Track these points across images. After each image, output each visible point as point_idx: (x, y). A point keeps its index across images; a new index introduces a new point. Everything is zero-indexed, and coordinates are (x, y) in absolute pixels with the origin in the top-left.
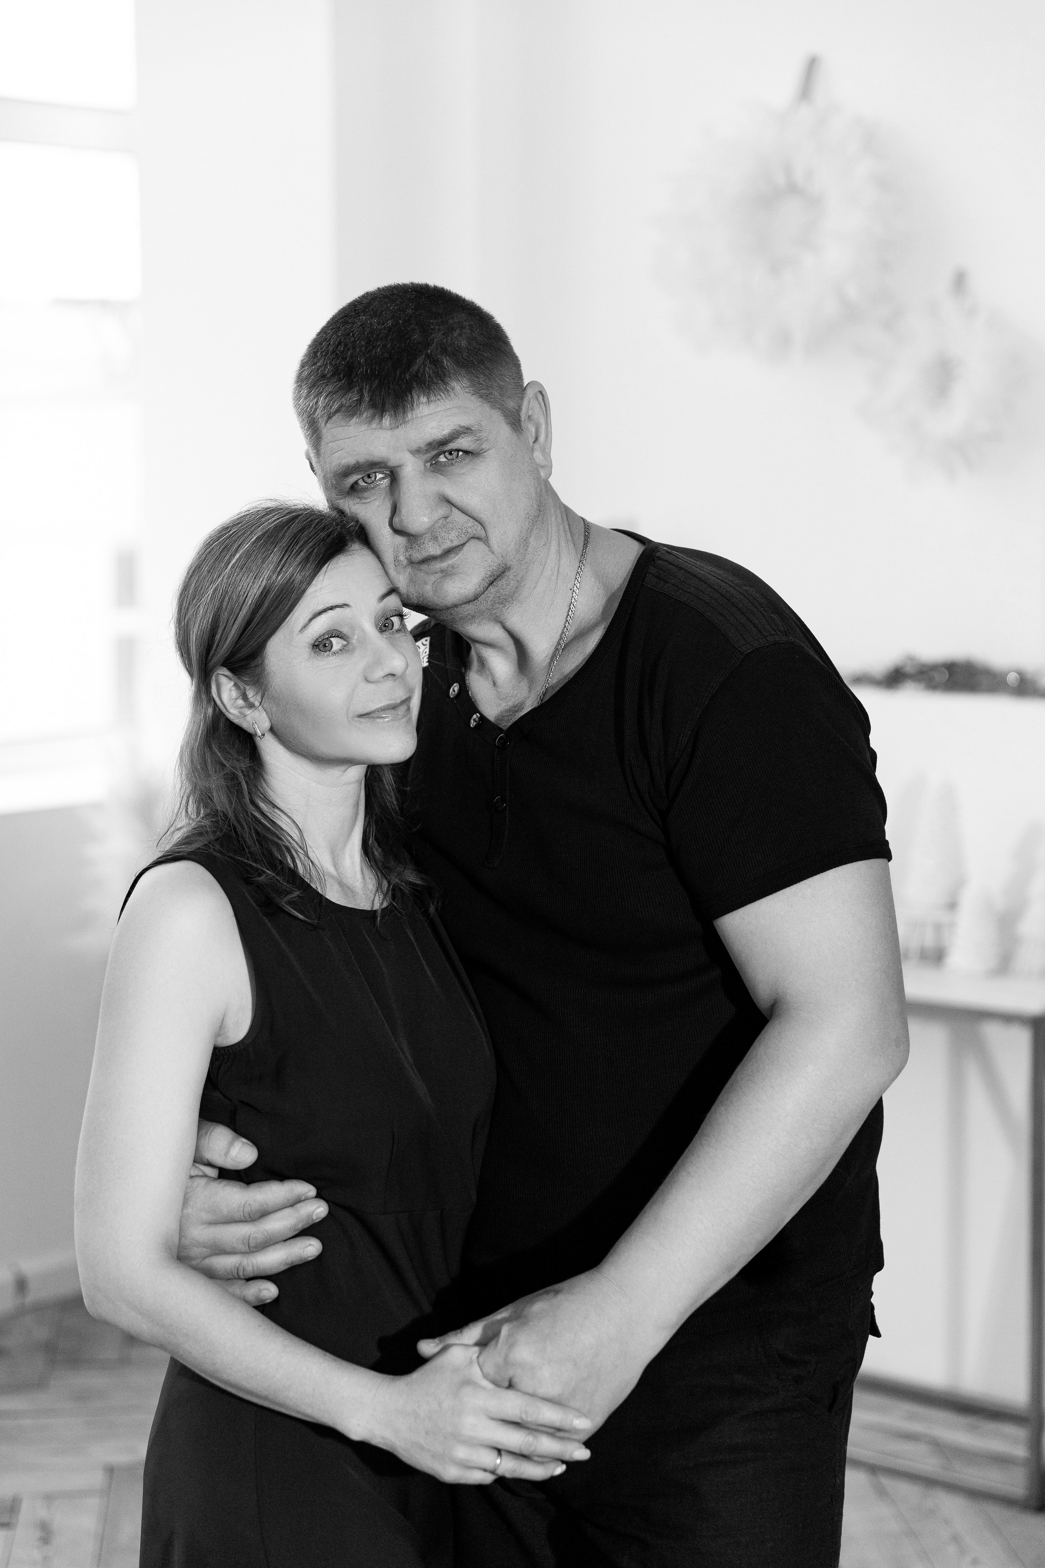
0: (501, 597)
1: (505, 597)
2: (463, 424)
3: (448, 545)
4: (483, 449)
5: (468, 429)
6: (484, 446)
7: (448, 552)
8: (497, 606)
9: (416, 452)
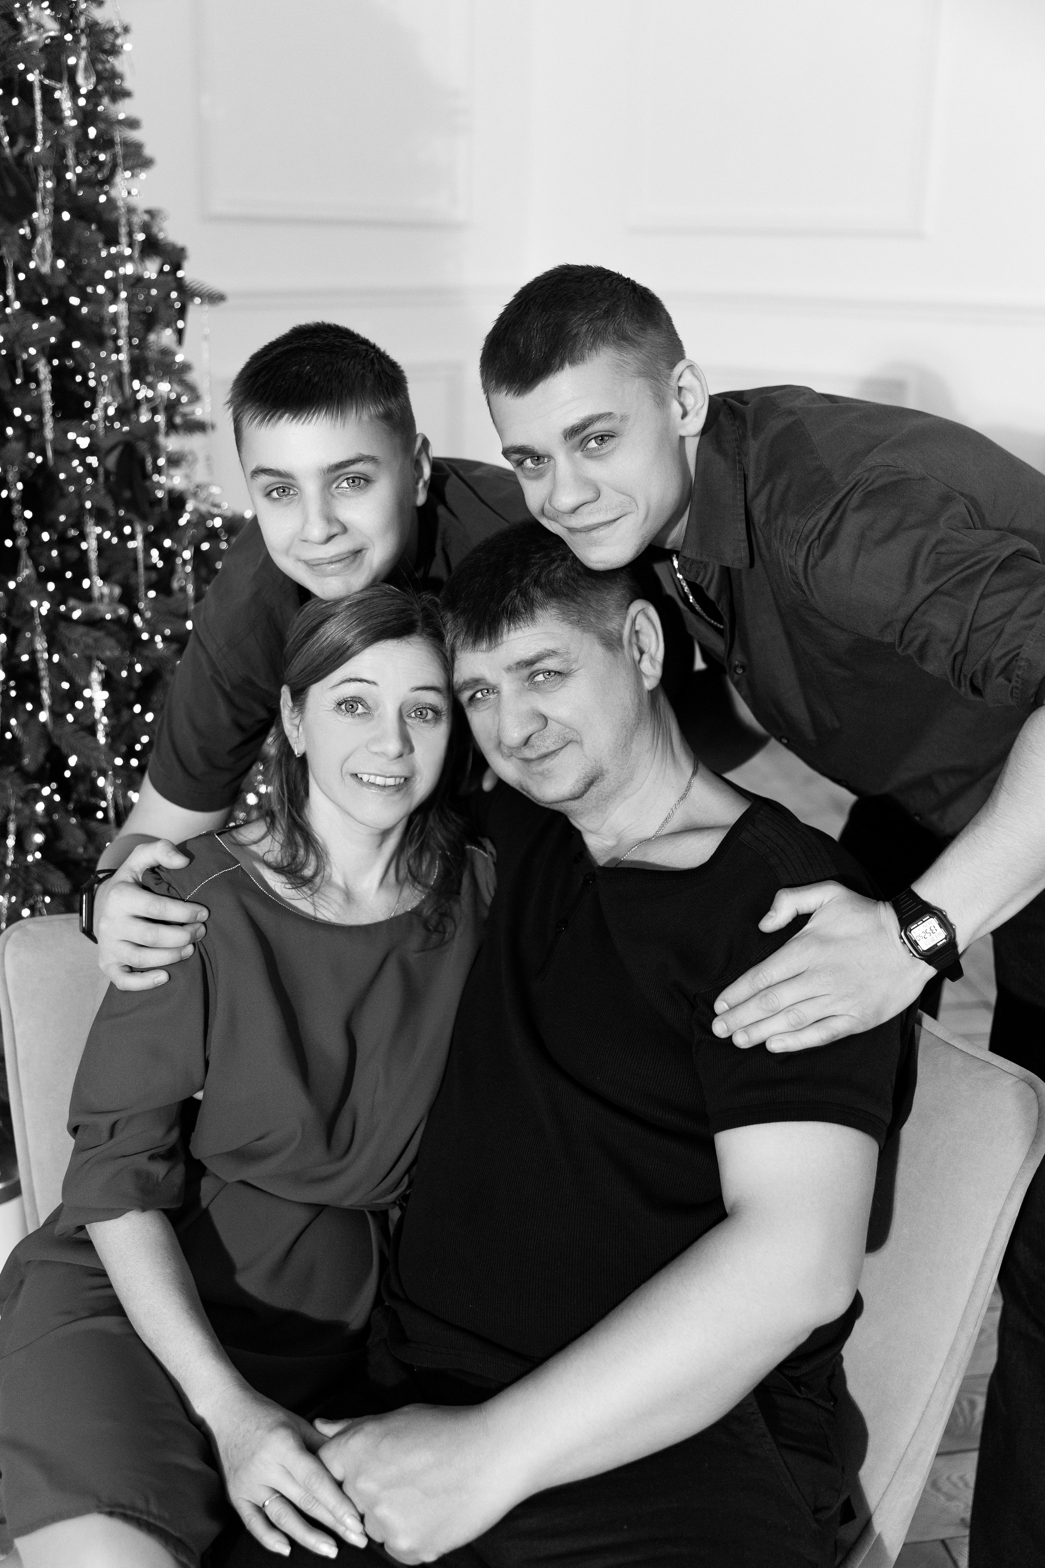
0: (603, 795)
1: (607, 794)
2: (549, 648)
3: (544, 751)
4: (572, 670)
5: (553, 652)
6: (574, 666)
7: (545, 756)
8: (601, 803)
9: (509, 669)
